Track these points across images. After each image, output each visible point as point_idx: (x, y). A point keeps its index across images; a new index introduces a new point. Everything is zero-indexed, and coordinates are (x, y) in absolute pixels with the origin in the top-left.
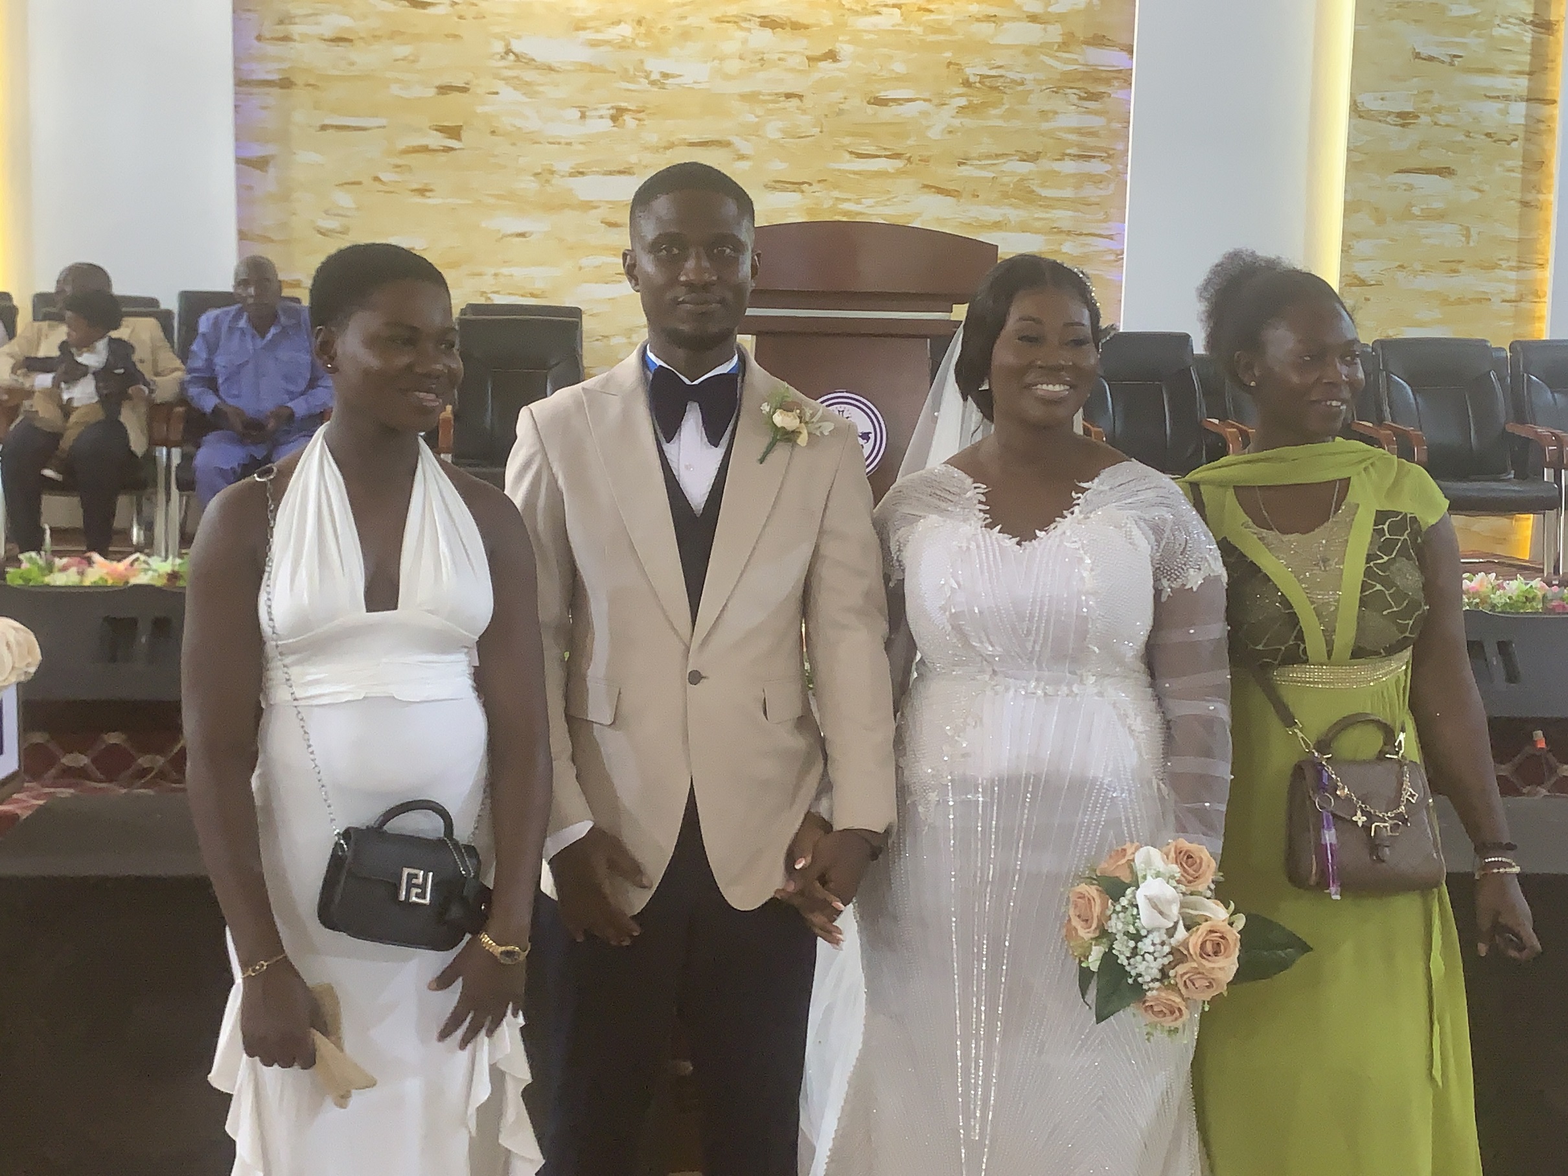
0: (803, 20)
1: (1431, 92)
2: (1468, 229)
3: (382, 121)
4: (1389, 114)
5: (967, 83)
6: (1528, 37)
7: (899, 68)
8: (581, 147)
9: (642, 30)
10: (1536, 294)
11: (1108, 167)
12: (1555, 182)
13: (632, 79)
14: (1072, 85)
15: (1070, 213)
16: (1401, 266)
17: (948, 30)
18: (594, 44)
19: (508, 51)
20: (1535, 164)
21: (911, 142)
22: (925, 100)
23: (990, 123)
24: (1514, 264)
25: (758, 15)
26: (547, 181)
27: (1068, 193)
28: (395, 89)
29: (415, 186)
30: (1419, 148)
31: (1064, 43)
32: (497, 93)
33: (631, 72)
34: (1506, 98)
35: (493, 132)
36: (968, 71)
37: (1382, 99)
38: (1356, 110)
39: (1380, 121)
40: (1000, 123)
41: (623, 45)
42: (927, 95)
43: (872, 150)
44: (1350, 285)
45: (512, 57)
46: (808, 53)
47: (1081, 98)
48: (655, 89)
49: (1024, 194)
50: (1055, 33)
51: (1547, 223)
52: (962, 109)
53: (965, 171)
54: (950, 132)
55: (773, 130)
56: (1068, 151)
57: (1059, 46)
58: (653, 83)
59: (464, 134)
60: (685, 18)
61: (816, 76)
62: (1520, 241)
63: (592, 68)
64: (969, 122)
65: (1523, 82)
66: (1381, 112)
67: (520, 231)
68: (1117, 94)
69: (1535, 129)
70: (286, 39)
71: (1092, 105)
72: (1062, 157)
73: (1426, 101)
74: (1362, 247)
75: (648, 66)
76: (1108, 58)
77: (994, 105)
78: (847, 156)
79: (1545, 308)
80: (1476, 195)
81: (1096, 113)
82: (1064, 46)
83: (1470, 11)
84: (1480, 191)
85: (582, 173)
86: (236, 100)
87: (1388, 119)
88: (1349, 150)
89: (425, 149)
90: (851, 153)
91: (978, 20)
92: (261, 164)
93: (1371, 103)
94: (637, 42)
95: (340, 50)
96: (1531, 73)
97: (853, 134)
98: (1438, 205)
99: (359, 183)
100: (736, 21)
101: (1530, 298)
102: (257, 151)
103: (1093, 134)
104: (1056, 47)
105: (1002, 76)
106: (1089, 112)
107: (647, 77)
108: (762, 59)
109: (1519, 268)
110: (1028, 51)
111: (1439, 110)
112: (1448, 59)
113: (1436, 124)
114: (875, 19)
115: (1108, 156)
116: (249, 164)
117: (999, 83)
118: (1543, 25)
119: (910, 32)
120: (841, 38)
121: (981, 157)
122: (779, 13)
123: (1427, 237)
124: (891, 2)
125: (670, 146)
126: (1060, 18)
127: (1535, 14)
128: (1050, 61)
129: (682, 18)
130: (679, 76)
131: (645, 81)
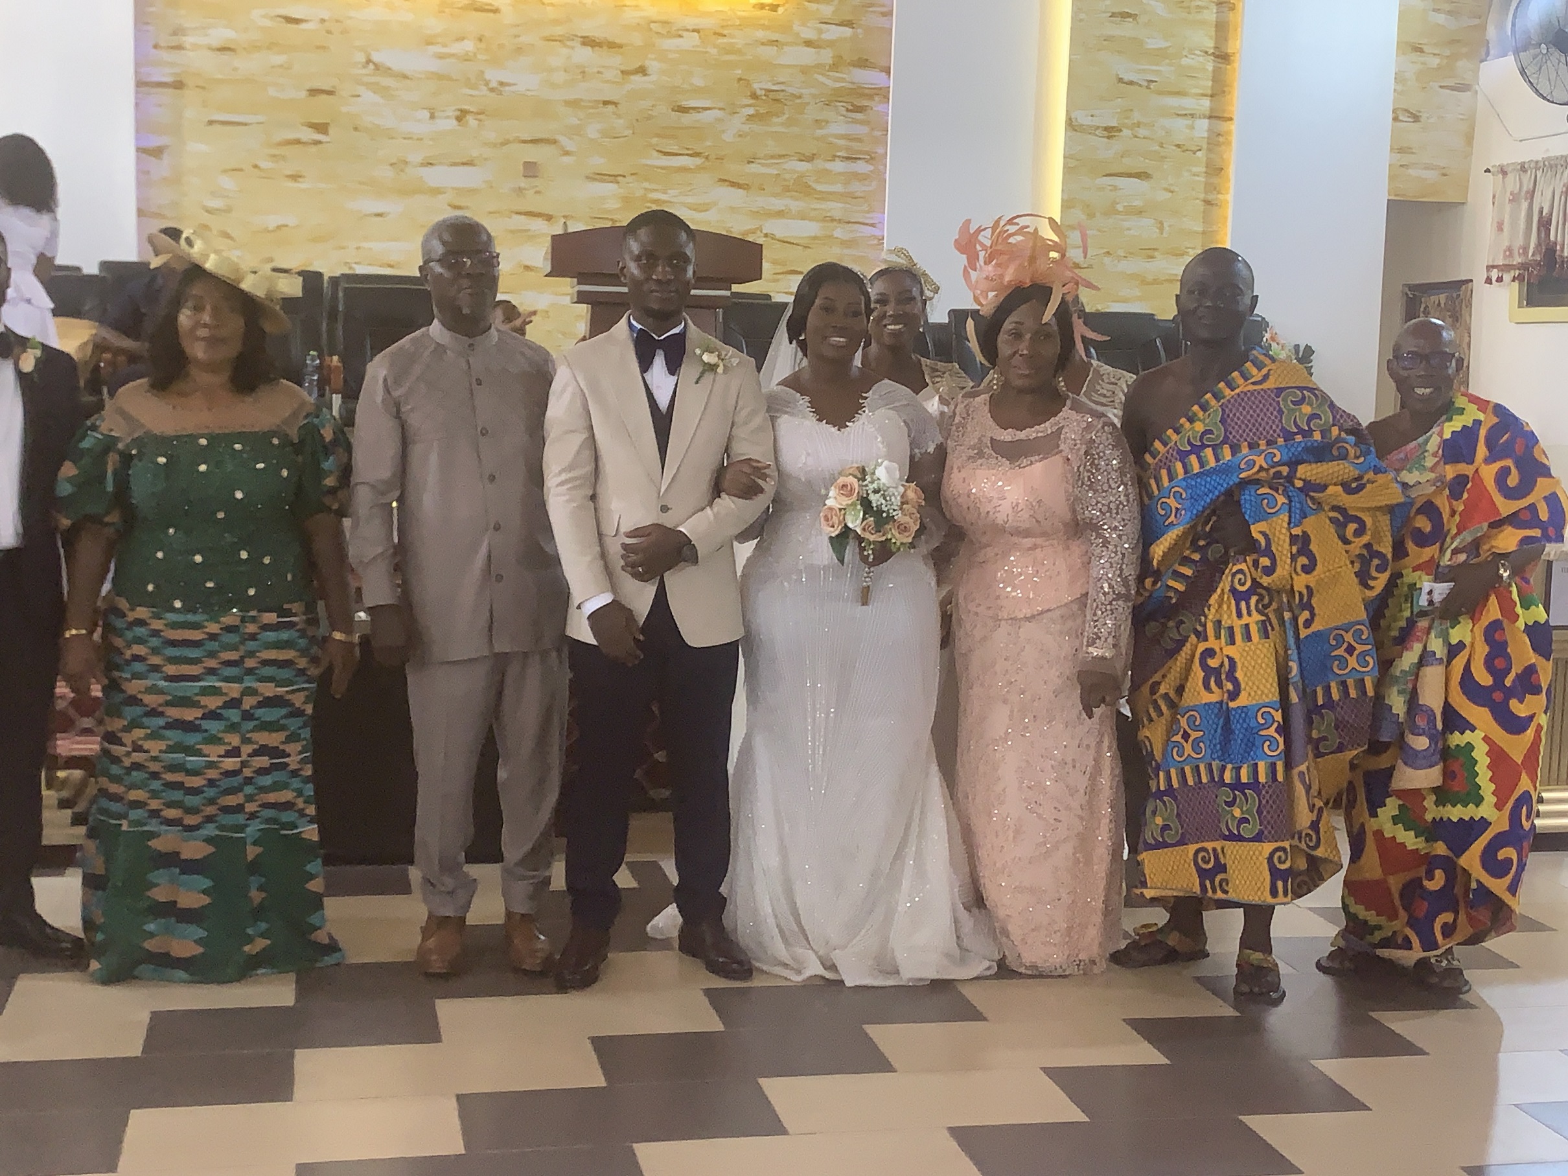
0: (617, 41)
1: (1131, 110)
2: (1161, 223)
3: (261, 118)
4: (1098, 128)
5: (754, 96)
6: (1210, 67)
7: (698, 82)
8: (431, 143)
9: (483, 45)
11: (871, 168)
12: (1232, 185)
13: (474, 87)
14: (841, 99)
15: (840, 205)
16: (1108, 252)
17: (739, 52)
18: (441, 57)
19: (369, 61)
20: (1215, 170)
21: (709, 143)
22: (720, 109)
23: (774, 129)
25: (579, 35)
26: (402, 171)
27: (838, 188)
28: (272, 92)
29: (289, 173)
30: (1122, 157)
31: (834, 64)
32: (359, 96)
33: (474, 81)
34: (1192, 116)
35: (356, 129)
36: (756, 86)
37: (1092, 116)
38: (1071, 124)
39: (1090, 133)
40: (781, 129)
41: (466, 58)
42: (721, 105)
43: (675, 149)
45: (371, 66)
46: (623, 68)
47: (848, 110)
48: (493, 95)
49: (802, 188)
50: (827, 56)
51: (1226, 218)
52: (750, 117)
53: (754, 168)
54: (740, 136)
55: (592, 131)
56: (838, 154)
57: (830, 67)
58: (492, 90)
59: (331, 131)
60: (519, 36)
61: (629, 87)
62: (1204, 233)
63: (439, 77)
64: (756, 127)
65: (1206, 103)
66: (1091, 126)
67: (379, 211)
68: (876, 106)
69: (1216, 141)
70: (179, 47)
71: (859, 116)
72: (834, 158)
73: (1128, 118)
75: (487, 76)
76: (869, 77)
77: (777, 114)
78: (655, 154)
80: (1168, 195)
81: (862, 122)
82: (834, 67)
83: (1164, 44)
84: (1172, 192)
85: (431, 164)
86: (136, 98)
87: (1097, 132)
88: (1065, 157)
89: (298, 142)
90: (658, 151)
91: (763, 44)
92: (157, 152)
93: (1083, 119)
94: (479, 57)
95: (225, 57)
96: (1212, 96)
97: (658, 136)
98: (1138, 203)
99: (241, 170)
100: (561, 40)
102: (155, 142)
103: (859, 140)
104: (827, 67)
105: (783, 91)
106: (855, 121)
107: (487, 84)
108: (584, 72)
110: (805, 70)
111: (1139, 125)
112: (1145, 84)
113: (1136, 136)
114: (678, 41)
115: (872, 158)
116: (147, 152)
117: (780, 96)
118: (1222, 57)
119: (706, 52)
120: (650, 56)
121: (767, 157)
122: (597, 34)
123: (1129, 229)
124: (691, 28)
125: (506, 143)
126: (831, 44)
127: (1216, 48)
128: (821, 78)
129: (516, 36)
130: (514, 84)
131: (485, 88)
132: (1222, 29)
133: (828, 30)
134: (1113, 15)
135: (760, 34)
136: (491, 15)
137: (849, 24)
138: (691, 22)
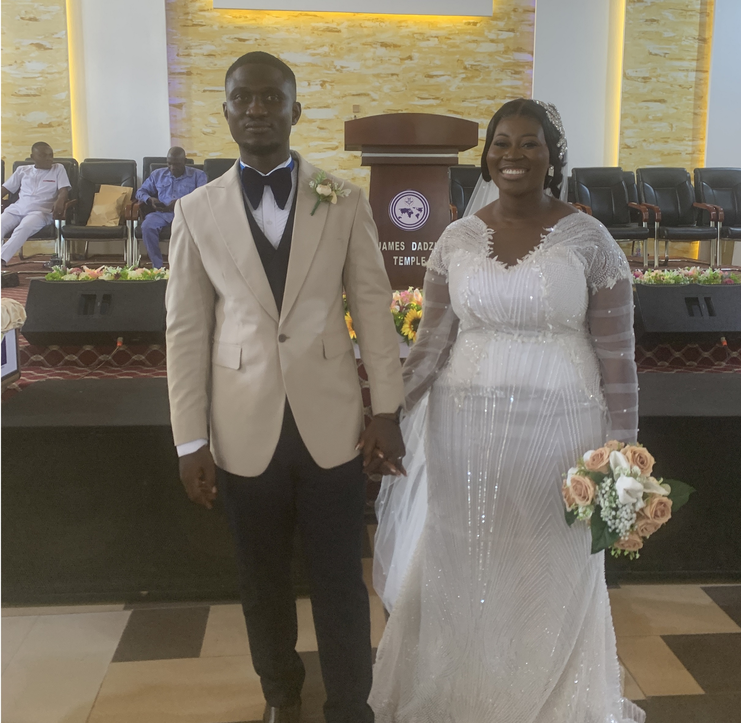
0: (399, 44)
1: (656, 68)
2: (672, 125)
4: (639, 78)
5: (465, 68)
6: (696, 45)
7: (438, 62)
8: (309, 97)
9: (333, 49)
10: (700, 151)
12: (708, 104)
13: (329, 69)
14: (508, 68)
16: (644, 140)
17: (458, 47)
18: (313, 55)
20: (699, 98)
21: (443, 93)
22: (448, 75)
23: (475, 84)
24: (691, 138)
25: (380, 41)
30: (652, 92)
31: (505, 51)
33: (329, 67)
34: (687, 70)
36: (466, 63)
37: (636, 72)
38: (625, 76)
39: (635, 81)
40: (479, 84)
41: (326, 55)
42: (449, 73)
43: (426, 96)
44: (624, 148)
46: (401, 57)
47: (512, 73)
48: (338, 73)
49: (489, 114)
50: (501, 47)
51: (704, 122)
52: (463, 79)
53: (466, 104)
54: (459, 88)
55: (386, 88)
56: (507, 95)
57: (503, 52)
58: (337, 70)
61: (404, 66)
62: (693, 129)
63: (313, 65)
64: (466, 84)
65: (694, 64)
66: (635, 77)
68: (527, 71)
69: (699, 83)
70: (189, 55)
71: (517, 76)
72: (505, 98)
73: (654, 72)
74: (628, 132)
75: (335, 64)
76: (523, 57)
77: (477, 77)
78: (417, 99)
79: (704, 157)
80: (675, 111)
81: (519, 79)
82: (506, 52)
83: (672, 34)
84: (676, 109)
85: (309, 108)
86: (169, 80)
87: (639, 80)
88: (622, 93)
90: (418, 97)
91: (470, 42)
92: (180, 106)
93: (632, 73)
94: (331, 53)
95: (210, 59)
96: (698, 60)
97: (418, 90)
98: (659, 115)
99: (219, 114)
100: (371, 44)
101: (698, 152)
102: (178, 101)
103: (517, 88)
104: (502, 53)
105: (479, 65)
106: (516, 79)
107: (335, 68)
108: (382, 60)
109: (693, 140)
110: (491, 54)
111: (660, 76)
112: (663, 55)
113: (658, 81)
114: (428, 42)
116: (175, 106)
117: (478, 68)
118: (703, 40)
119: (442, 48)
120: (414, 50)
121: (471, 98)
122: (388, 41)
123: (655, 128)
124: (434, 35)
125: (345, 96)
126: (503, 41)
127: (699, 35)
128: (499, 59)
129: (349, 43)
130: (348, 67)
131: (335, 70)
132: (702, 26)
133: (502, 34)
134: (647, 21)
135: (468, 37)
136: (337, 34)
137: (512, 30)
138: (434, 33)
